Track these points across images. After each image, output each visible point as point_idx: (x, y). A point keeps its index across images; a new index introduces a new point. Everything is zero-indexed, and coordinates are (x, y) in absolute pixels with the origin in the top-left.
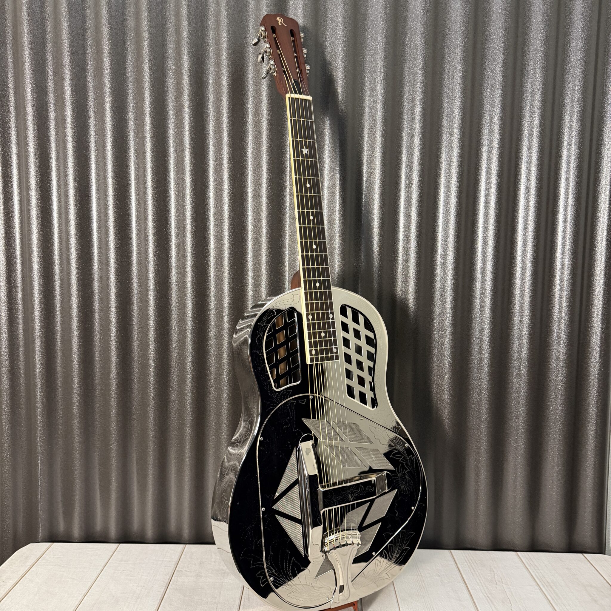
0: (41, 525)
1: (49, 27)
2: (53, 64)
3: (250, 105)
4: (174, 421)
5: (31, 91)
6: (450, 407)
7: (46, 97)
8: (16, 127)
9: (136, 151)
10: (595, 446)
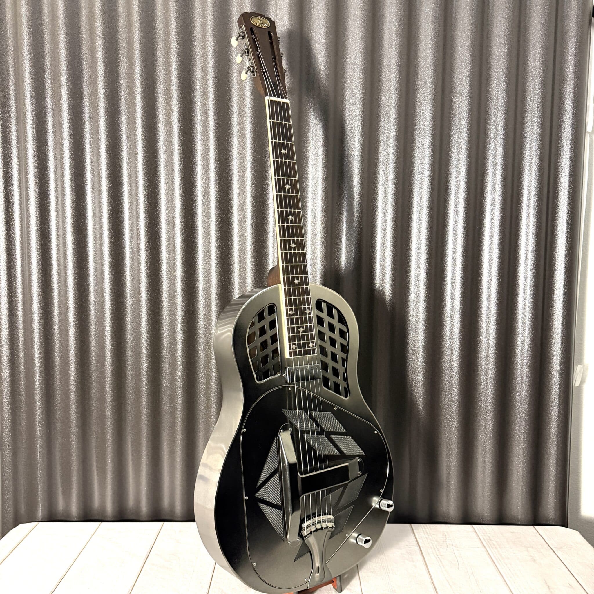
0: (41, 506)
1: (47, 38)
2: (51, 72)
3: (235, 108)
4: (166, 406)
5: (31, 98)
6: (423, 388)
7: (44, 103)
8: (17, 131)
9: (129, 153)
10: (558, 425)
